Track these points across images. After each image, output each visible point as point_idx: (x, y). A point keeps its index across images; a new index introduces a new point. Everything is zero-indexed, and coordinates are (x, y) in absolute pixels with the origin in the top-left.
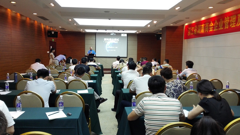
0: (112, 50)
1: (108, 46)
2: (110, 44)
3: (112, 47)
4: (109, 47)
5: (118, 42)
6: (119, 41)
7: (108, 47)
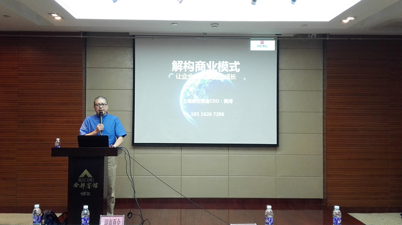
0: (210, 114)
1: (191, 97)
2: (200, 86)
3: (208, 101)
4: (196, 100)
5: (233, 77)
6: (238, 71)
7: (190, 101)
